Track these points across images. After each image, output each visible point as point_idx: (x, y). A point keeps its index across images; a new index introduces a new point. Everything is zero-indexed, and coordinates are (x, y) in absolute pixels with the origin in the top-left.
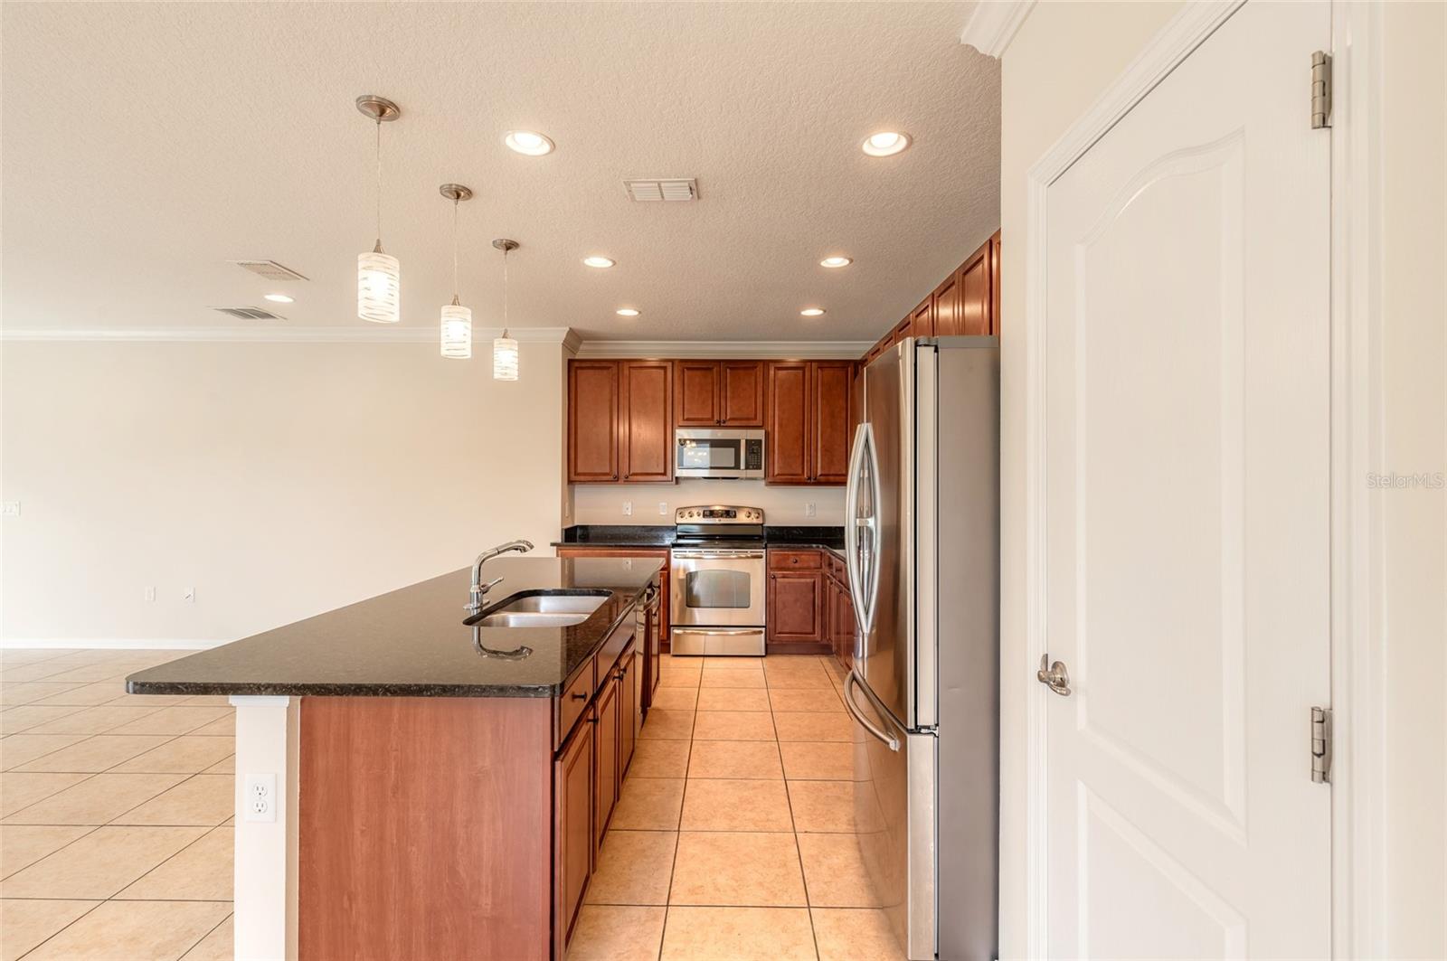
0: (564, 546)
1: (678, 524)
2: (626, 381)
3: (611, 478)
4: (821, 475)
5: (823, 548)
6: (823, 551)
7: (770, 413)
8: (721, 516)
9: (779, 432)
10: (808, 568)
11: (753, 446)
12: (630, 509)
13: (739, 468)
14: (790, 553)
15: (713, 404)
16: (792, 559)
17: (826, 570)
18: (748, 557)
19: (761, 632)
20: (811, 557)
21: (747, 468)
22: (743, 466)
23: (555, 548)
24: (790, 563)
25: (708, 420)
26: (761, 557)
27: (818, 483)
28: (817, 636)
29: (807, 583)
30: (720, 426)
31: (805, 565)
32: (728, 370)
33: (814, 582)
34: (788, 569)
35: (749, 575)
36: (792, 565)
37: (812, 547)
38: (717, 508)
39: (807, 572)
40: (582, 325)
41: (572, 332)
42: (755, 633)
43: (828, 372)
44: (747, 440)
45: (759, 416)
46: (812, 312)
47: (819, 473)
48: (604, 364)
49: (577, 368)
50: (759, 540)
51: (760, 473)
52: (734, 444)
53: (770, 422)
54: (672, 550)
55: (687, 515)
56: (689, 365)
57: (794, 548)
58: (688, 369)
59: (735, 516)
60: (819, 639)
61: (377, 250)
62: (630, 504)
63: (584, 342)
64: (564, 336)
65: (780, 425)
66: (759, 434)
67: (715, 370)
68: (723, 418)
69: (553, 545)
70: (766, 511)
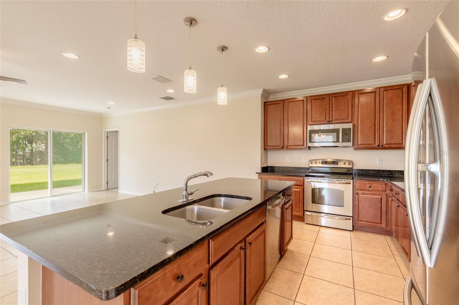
0: (262, 174)
1: (310, 167)
2: (287, 108)
3: (280, 147)
4: (385, 144)
5: (387, 181)
6: (387, 182)
7: (356, 115)
8: (331, 164)
9: (361, 124)
10: (378, 190)
11: (346, 132)
12: (289, 160)
13: (339, 142)
14: (367, 182)
15: (326, 114)
16: (368, 185)
17: (388, 192)
18: (343, 183)
19: (350, 219)
20: (380, 185)
21: (343, 141)
22: (341, 140)
23: (258, 174)
24: (367, 187)
25: (323, 121)
26: (350, 183)
27: (383, 148)
28: (383, 225)
29: (377, 198)
30: (329, 123)
31: (376, 189)
32: (333, 98)
33: (381, 198)
34: (366, 190)
35: (343, 191)
36: (368, 188)
37: (380, 180)
38: (329, 160)
39: (377, 193)
40: (268, 87)
41: (264, 91)
42: (347, 219)
43: (390, 93)
44: (343, 129)
45: (350, 117)
46: (380, 59)
47: (385, 143)
48: (277, 102)
49: (267, 105)
50: (350, 175)
51: (350, 144)
52: (337, 131)
53: (356, 119)
54: (305, 178)
55: (314, 163)
56: (314, 98)
57: (369, 180)
58: (314, 99)
59: (337, 164)
60: (384, 227)
61: (136, 38)
62: (289, 158)
63: (271, 95)
64: (261, 92)
65: (362, 121)
66: (350, 126)
67: (327, 98)
68: (331, 119)
69: (257, 173)
70: (354, 162)
